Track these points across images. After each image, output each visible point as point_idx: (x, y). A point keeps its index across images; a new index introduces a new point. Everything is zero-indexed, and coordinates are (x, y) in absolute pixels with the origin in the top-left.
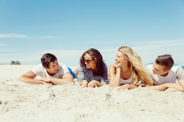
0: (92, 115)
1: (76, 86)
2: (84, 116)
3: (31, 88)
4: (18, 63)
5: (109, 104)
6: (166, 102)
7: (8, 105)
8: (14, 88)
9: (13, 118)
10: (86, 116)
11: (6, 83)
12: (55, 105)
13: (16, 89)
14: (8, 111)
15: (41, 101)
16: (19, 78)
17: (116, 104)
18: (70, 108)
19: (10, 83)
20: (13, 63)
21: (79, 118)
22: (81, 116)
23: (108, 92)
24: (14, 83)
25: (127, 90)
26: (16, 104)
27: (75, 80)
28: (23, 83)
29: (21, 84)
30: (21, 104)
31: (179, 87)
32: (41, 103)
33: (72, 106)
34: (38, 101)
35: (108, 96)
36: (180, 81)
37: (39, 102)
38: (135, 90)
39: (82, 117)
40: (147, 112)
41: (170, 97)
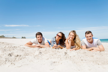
0: (58, 62)
1: (51, 49)
3: (30, 49)
4: (25, 38)
5: (66, 57)
6: (93, 56)
7: (21, 57)
8: (23, 49)
9: (23, 63)
10: (55, 63)
11: (20, 47)
12: (42, 57)
13: (24, 49)
14: (21, 59)
16: (25, 45)
17: (69, 57)
18: (48, 59)
19: (21, 47)
20: (23, 38)
21: (53, 63)
23: (66, 52)
24: (23, 47)
25: (74, 50)
26: (24, 56)
27: (50, 45)
28: (27, 47)
29: (26, 47)
30: (26, 56)
31: (98, 49)
32: (35, 56)
35: (66, 53)
36: (99, 46)
38: (78, 51)
40: (84, 61)
41: (94, 54)
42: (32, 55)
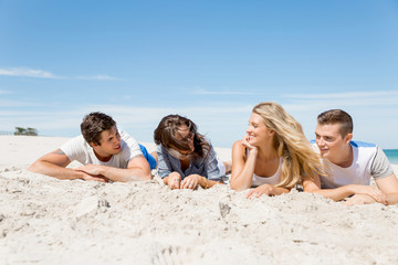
0: (188, 250)
1: (157, 186)
2: (170, 251)
3: (57, 188)
4: (31, 132)
5: (225, 226)
6: (348, 226)
7: (6, 224)
8: (21, 187)
9: (15, 252)
10: (174, 252)
11: (4, 174)
12: (110, 225)
13: (25, 188)
14: (5, 235)
15: (78, 216)
16: (34, 165)
17: (241, 228)
18: (140, 234)
19: (11, 175)
20: (20, 131)
21: (160, 254)
22: (163, 252)
23: (225, 201)
24: (21, 176)
25: (265, 197)
26: (23, 221)
28: (40, 177)
29: (36, 177)
30: (33, 221)
31: (376, 193)
32: (78, 220)
33: (145, 229)
34: (71, 216)
35: (225, 208)
36: (380, 180)
37: (74, 219)
38: (284, 197)
39: (167, 252)
40: (306, 246)
41: (356, 215)
42: (65, 218)
